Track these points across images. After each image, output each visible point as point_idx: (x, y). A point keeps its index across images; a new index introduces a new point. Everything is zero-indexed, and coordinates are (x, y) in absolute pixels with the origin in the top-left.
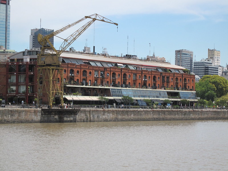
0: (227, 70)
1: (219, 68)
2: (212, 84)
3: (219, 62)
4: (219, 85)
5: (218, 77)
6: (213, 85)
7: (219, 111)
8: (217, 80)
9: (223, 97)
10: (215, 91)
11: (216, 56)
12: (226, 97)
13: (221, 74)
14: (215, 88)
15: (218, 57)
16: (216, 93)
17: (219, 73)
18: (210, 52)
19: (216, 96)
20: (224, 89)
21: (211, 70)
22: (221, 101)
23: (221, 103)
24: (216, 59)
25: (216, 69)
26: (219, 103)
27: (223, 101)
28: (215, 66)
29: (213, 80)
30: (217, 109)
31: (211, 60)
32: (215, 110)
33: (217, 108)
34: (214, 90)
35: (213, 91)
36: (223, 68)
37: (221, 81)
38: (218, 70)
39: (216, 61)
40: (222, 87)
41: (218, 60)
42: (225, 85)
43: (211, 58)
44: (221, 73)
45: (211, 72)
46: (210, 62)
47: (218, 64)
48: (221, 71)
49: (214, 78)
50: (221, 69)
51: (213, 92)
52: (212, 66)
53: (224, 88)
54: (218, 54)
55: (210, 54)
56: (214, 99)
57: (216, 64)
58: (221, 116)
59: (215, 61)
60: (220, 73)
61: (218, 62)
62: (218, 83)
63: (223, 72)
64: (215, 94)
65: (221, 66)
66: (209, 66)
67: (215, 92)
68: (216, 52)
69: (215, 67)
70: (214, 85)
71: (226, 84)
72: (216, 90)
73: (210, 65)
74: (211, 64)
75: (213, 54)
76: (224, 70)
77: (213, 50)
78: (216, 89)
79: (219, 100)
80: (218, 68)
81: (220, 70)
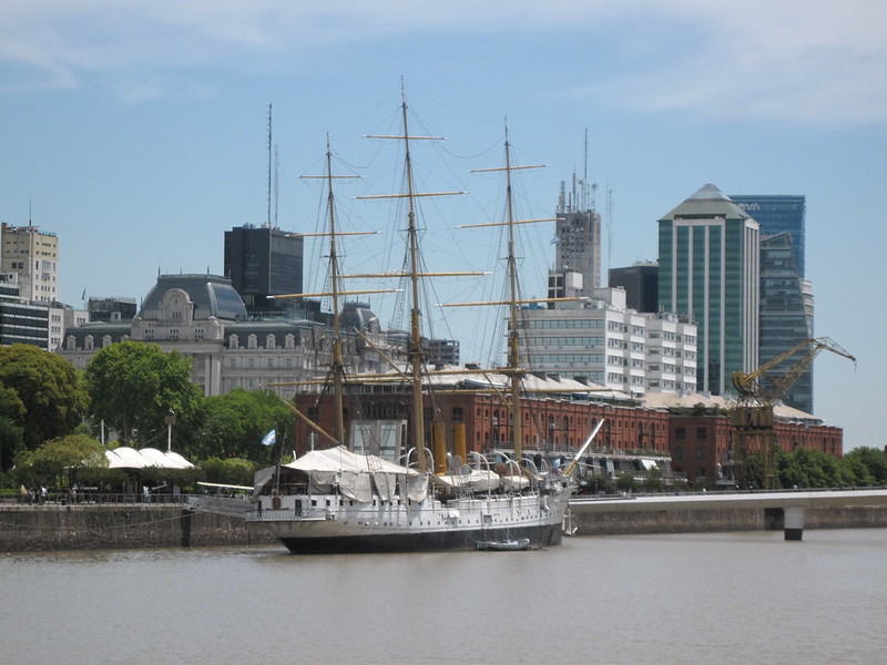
0: (87, 321)
1: (53, 312)
2: (6, 387)
3: (50, 284)
4: (39, 393)
5: (33, 356)
6: (12, 390)
7: (26, 514)
8: (28, 369)
9: (50, 445)
10: (18, 417)
11: (39, 259)
12: (62, 448)
13: (62, 341)
14: (18, 406)
15: (46, 264)
16: (22, 430)
17: (51, 335)
18: (11, 238)
19: (22, 443)
20: (63, 409)
21: (15, 321)
22: (38, 464)
23: (38, 473)
24: (39, 272)
25: (37, 318)
26: (29, 475)
27: (46, 462)
28: (31, 303)
29: (11, 368)
30: (19, 502)
31: (16, 275)
32: (7, 505)
33: (20, 499)
34: (13, 412)
35: (12, 416)
36: (69, 312)
37: (46, 371)
38: (46, 324)
39: (38, 282)
40: (52, 402)
41: (46, 277)
42: (67, 392)
43: (14, 265)
44: (61, 336)
45: (15, 332)
46: (11, 286)
47: (46, 294)
48: (61, 325)
49: (13, 360)
50: (62, 318)
51: (9, 422)
52: (18, 306)
53: (59, 407)
54: (46, 249)
55: (12, 247)
56: (13, 456)
57: (37, 295)
58: (38, 534)
59: (35, 282)
60: (56, 335)
61: (47, 284)
62: (33, 383)
63: (67, 334)
64: (19, 431)
65: (59, 306)
66: (6, 304)
67: (17, 424)
68: (37, 238)
69: (35, 308)
70: (15, 393)
71: (69, 387)
72: (26, 416)
73: (12, 301)
74: (16, 292)
75: (23, 248)
76: (76, 325)
77: (23, 230)
78: (23, 410)
79: (30, 460)
80: (46, 314)
81: (55, 325)
